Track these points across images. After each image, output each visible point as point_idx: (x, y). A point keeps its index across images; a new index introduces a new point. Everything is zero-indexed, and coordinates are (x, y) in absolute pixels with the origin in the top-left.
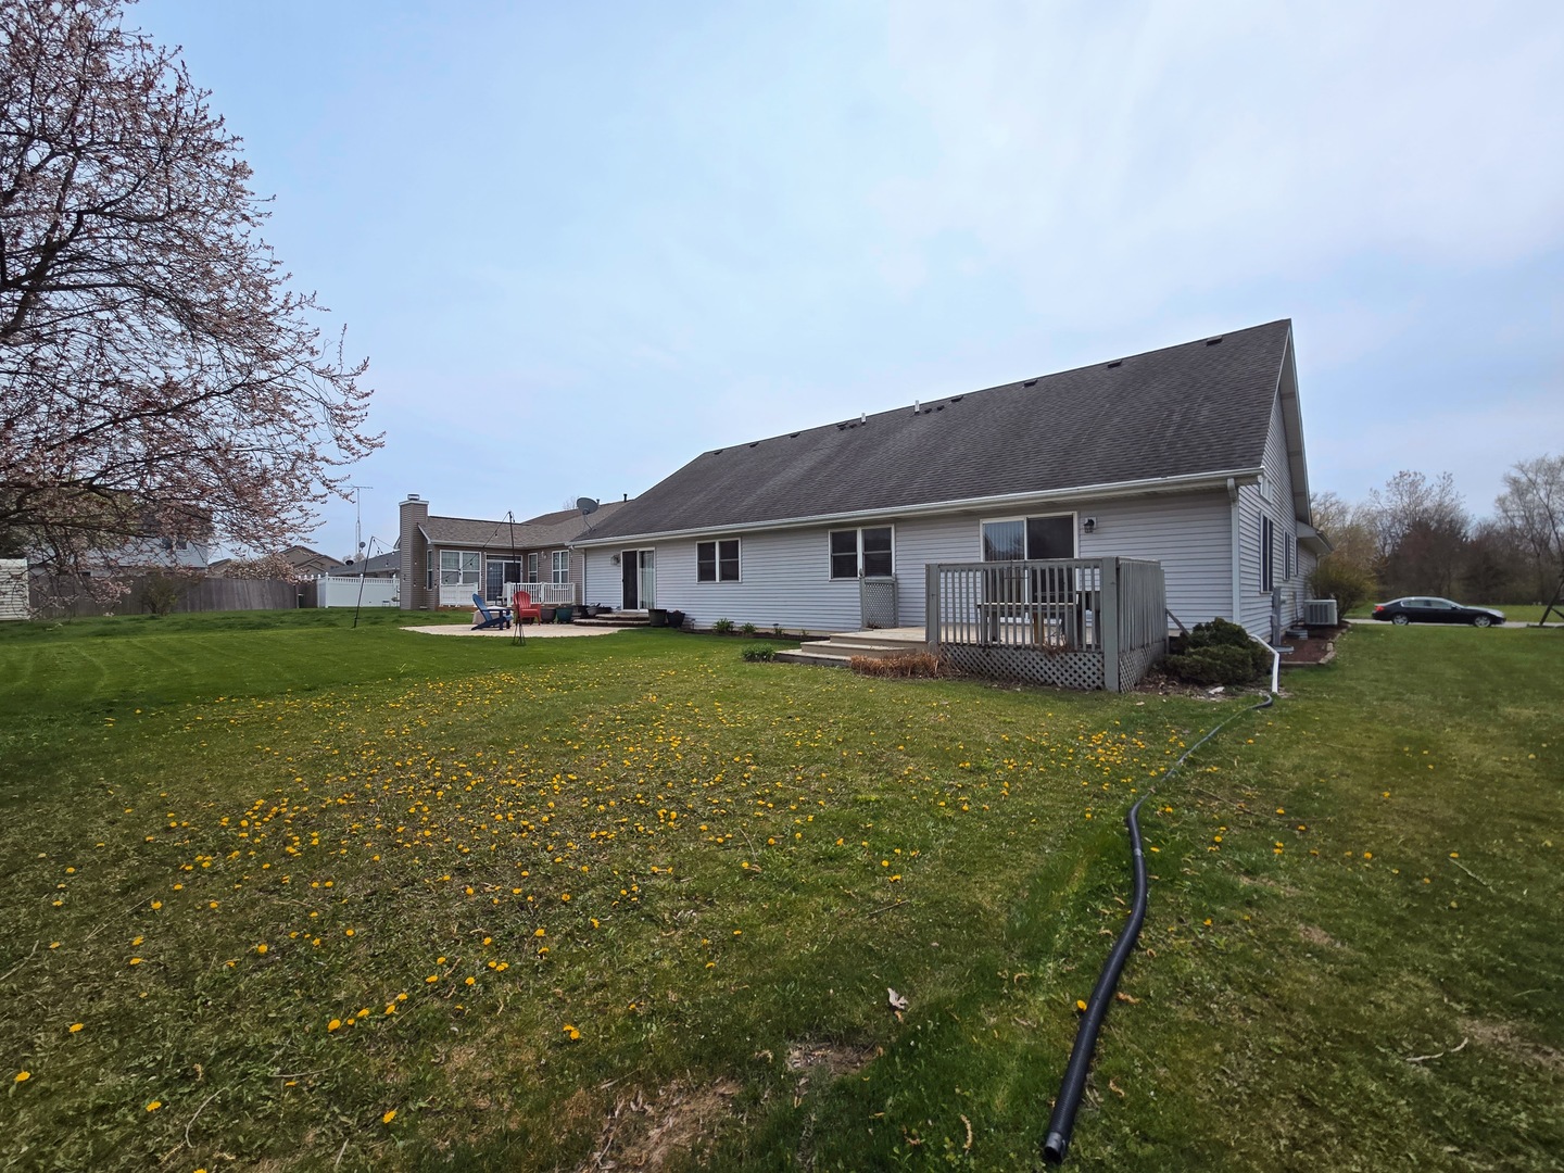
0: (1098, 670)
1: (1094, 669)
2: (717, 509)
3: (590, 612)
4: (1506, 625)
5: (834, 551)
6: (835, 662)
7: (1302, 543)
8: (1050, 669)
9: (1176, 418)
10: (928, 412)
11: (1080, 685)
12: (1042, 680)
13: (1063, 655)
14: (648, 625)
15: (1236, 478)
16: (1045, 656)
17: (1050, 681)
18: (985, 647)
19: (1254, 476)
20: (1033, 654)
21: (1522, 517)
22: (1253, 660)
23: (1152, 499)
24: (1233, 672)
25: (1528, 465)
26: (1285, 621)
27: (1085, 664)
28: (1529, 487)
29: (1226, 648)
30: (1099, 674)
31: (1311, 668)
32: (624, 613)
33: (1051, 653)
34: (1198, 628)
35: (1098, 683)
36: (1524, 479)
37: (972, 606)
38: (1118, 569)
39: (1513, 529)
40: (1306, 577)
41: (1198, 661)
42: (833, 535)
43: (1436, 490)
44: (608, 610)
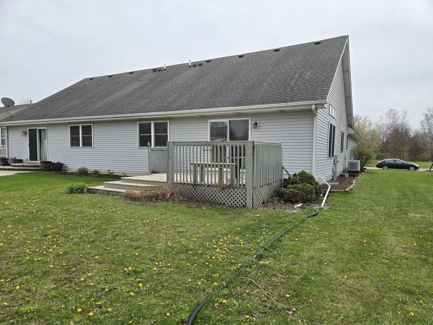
0: (244, 197)
1: (242, 197)
2: (82, 108)
3: (9, 162)
4: (420, 170)
5: (140, 132)
6: (118, 193)
7: (349, 136)
8: (222, 197)
9: (297, 76)
10: (195, 66)
11: (235, 204)
12: (219, 202)
13: (228, 190)
14: (40, 170)
15: (315, 105)
16: (220, 190)
17: (222, 203)
18: (195, 185)
19: (323, 104)
20: (215, 189)
21: (428, 128)
22: (316, 190)
23: (282, 113)
24: (306, 196)
25: (431, 109)
26: (340, 170)
27: (238, 194)
28: (430, 117)
29: (304, 185)
30: (244, 199)
31: (342, 193)
32: (30, 163)
33: (223, 189)
34: (295, 175)
35: (244, 203)
36: (429, 114)
37: (188, 164)
38: (254, 147)
39: (425, 133)
40: (351, 151)
41: (291, 192)
42: (140, 125)
43: (402, 117)
44: (21, 161)
